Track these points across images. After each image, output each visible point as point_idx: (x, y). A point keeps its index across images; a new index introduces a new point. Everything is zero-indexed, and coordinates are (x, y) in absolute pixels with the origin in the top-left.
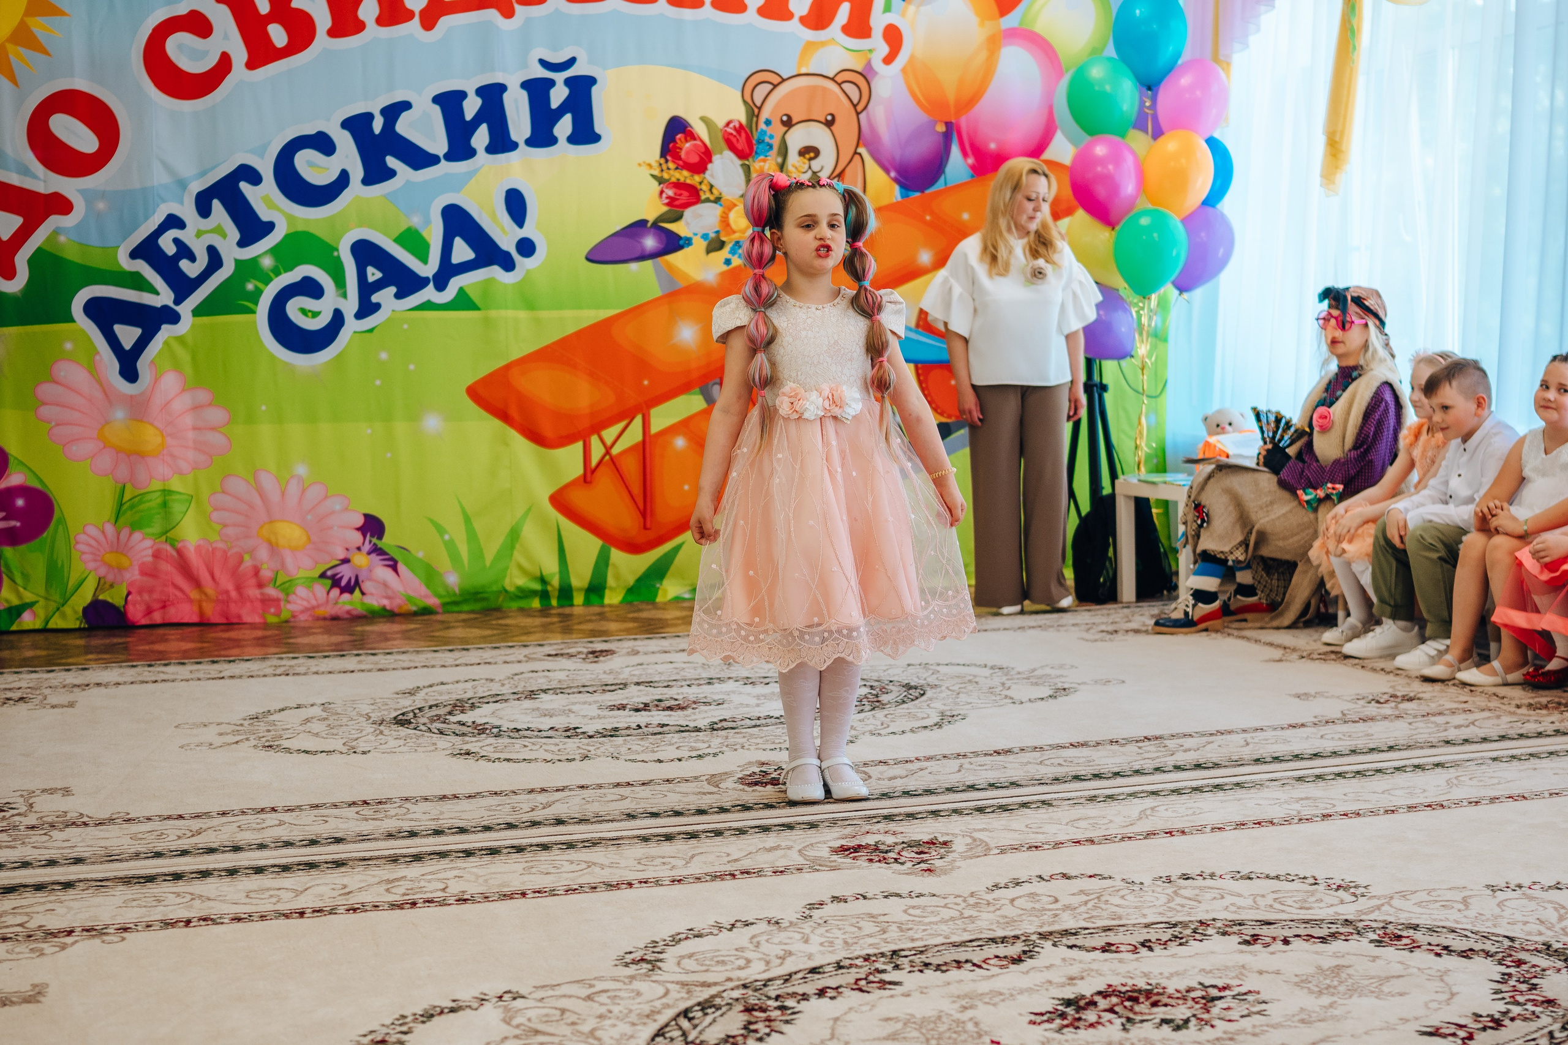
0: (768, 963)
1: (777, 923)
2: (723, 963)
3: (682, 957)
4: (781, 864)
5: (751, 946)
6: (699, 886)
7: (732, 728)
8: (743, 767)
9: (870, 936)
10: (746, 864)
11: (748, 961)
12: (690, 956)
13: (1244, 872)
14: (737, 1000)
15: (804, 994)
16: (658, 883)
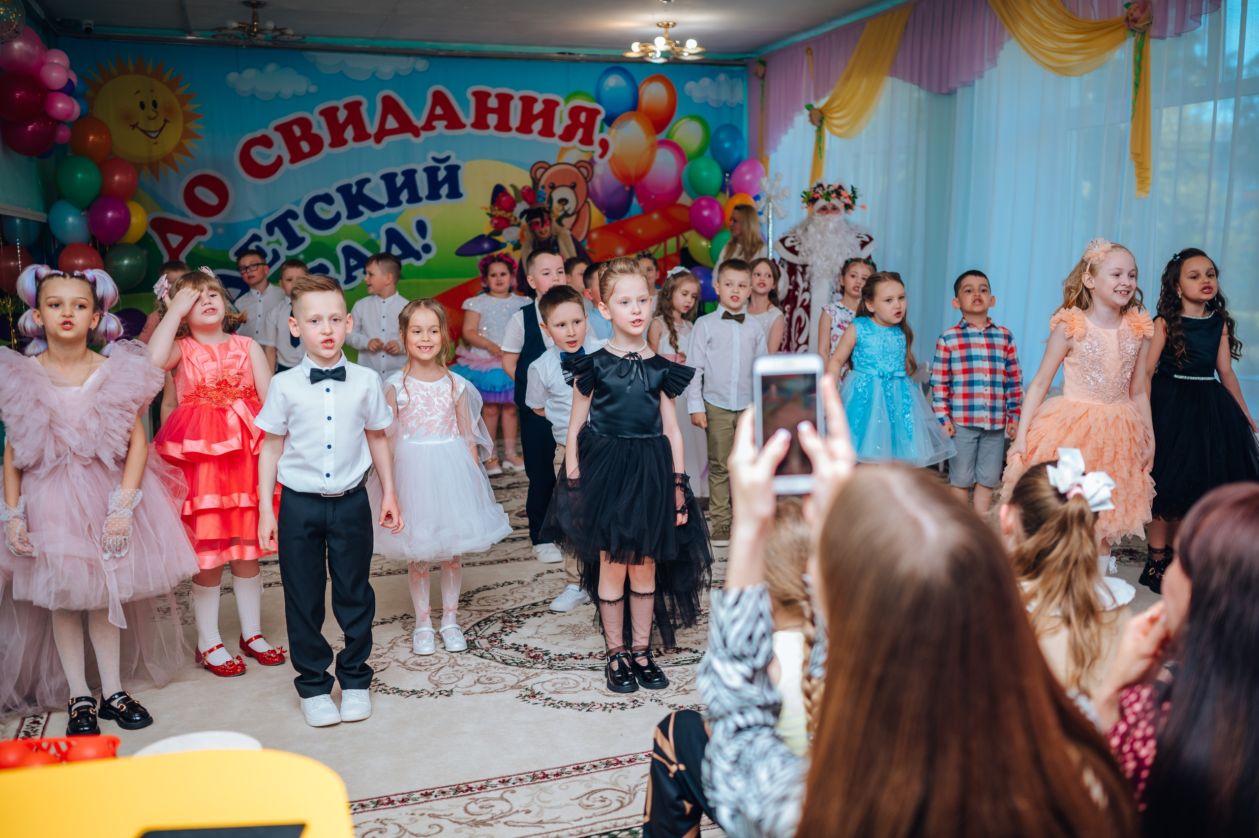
0: (515, 601)
1: (522, 583)
2: (497, 601)
3: (480, 599)
4: (528, 556)
5: (510, 594)
6: (491, 566)
7: (517, 487)
8: (519, 508)
9: (560, 588)
10: (513, 555)
11: (507, 600)
12: (483, 598)
13: (725, 558)
14: (499, 618)
15: (528, 615)
16: (474, 565)
